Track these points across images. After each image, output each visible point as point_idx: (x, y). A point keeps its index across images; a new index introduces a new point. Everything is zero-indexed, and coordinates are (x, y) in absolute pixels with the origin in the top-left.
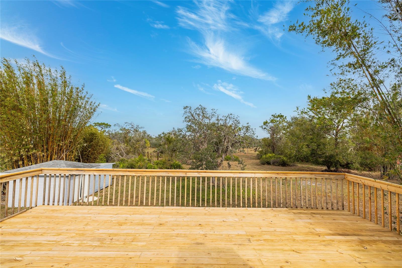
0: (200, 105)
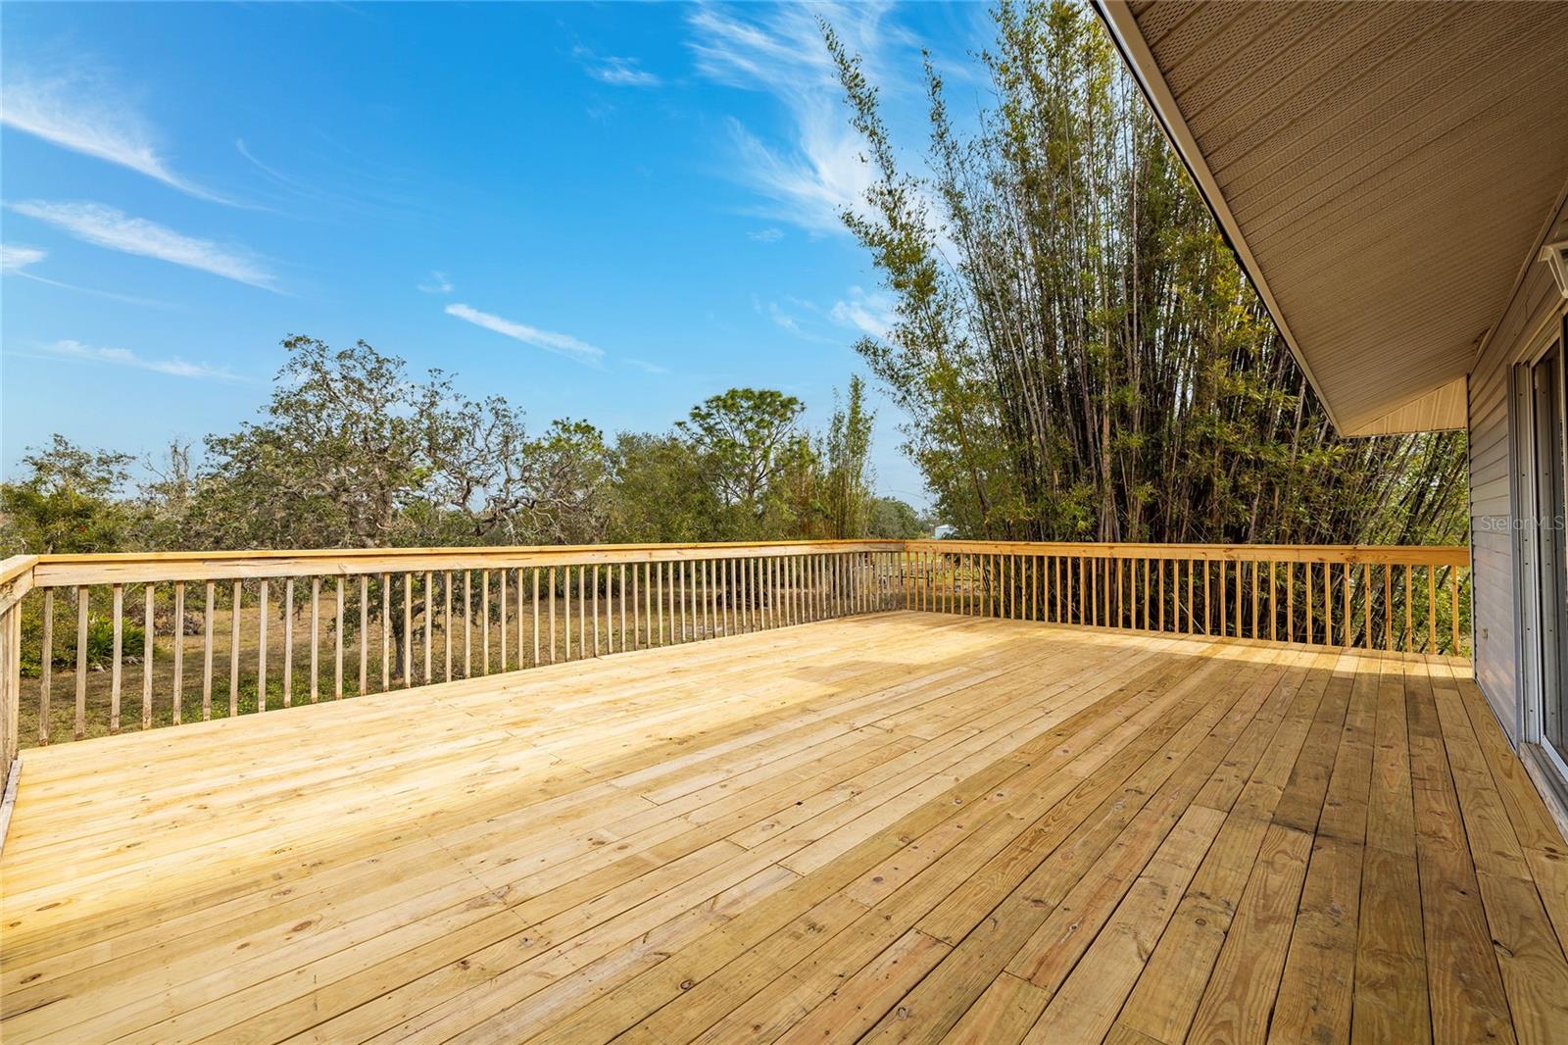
0: (360, 343)
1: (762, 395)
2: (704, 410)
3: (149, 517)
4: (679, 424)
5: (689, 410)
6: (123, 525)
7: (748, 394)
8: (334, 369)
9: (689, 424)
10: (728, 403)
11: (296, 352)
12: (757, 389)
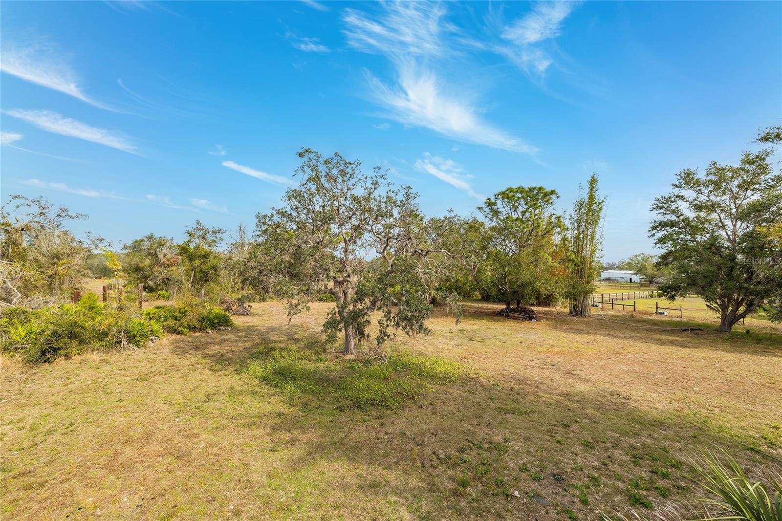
0: (336, 154)
1: (531, 190)
2: (493, 200)
3: (230, 259)
4: (479, 208)
5: (485, 199)
6: (220, 262)
7: (521, 190)
8: (323, 169)
9: (485, 209)
10: (507, 195)
11: (305, 159)
12: (527, 186)
